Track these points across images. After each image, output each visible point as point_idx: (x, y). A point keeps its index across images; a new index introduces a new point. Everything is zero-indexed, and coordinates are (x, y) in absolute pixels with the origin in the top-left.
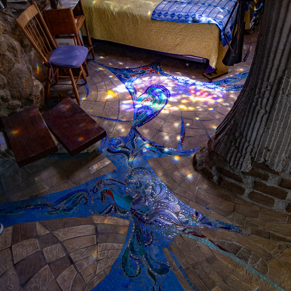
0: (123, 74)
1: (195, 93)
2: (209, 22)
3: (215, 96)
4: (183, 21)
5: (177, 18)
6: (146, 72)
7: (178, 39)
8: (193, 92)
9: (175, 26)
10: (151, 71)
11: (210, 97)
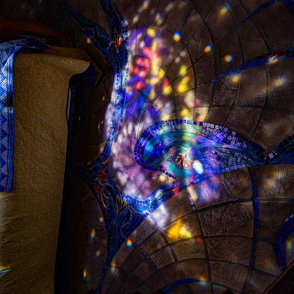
0: (121, 224)
1: (143, 80)
2: (10, 71)
3: (142, 44)
4: (11, 126)
5: (6, 138)
6: (108, 184)
7: (43, 135)
8: (139, 86)
9: (21, 142)
10: (103, 177)
11: (146, 51)
